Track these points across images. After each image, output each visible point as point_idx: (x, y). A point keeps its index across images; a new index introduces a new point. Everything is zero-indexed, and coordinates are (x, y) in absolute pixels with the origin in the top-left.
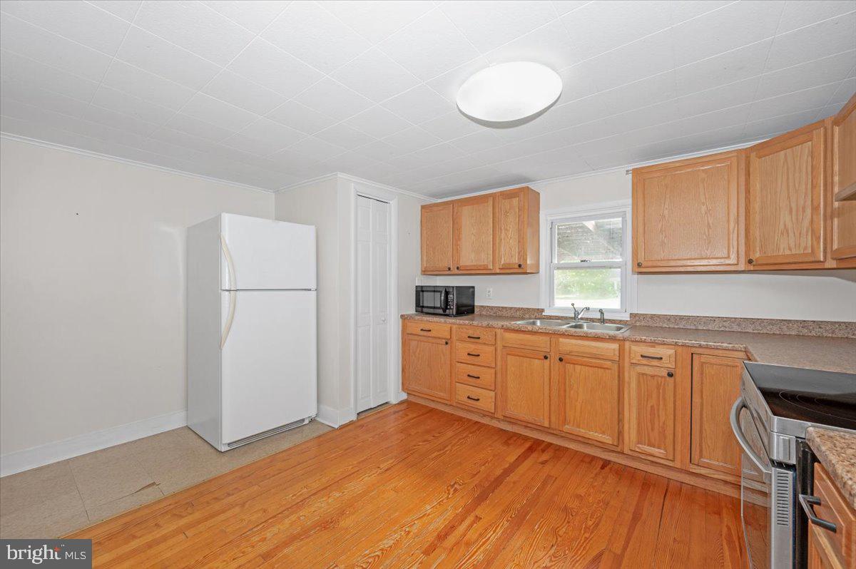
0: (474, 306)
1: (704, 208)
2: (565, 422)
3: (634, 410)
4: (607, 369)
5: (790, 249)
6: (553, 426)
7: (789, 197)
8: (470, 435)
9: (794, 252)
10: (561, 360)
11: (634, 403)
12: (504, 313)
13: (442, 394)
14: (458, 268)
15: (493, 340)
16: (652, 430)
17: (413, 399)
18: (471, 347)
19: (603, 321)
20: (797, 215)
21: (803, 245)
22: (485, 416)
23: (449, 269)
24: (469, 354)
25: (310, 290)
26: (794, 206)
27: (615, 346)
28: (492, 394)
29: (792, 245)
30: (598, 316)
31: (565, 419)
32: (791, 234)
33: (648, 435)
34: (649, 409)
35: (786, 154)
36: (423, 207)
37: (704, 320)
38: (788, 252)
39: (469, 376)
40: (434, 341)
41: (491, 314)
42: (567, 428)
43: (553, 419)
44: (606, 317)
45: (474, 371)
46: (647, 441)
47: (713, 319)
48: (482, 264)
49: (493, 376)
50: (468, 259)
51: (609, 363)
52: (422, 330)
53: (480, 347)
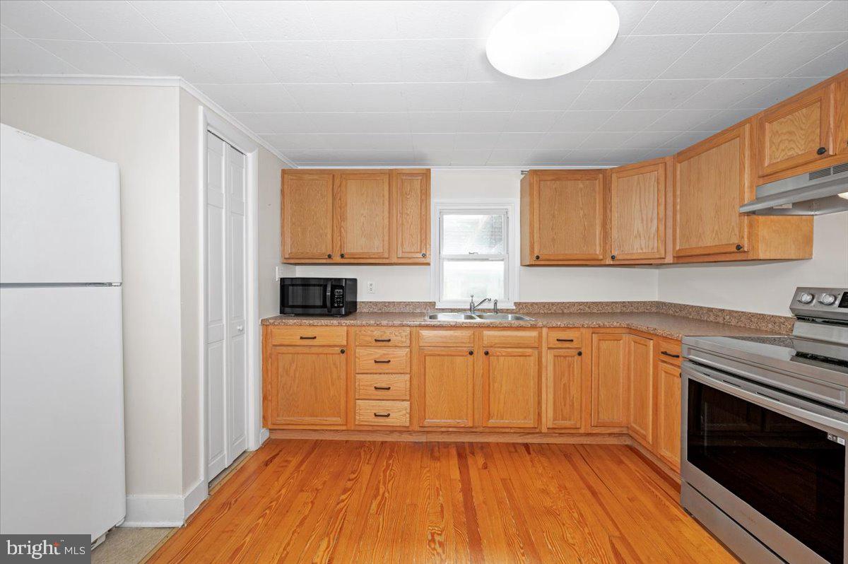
0: (356, 302)
1: (582, 212)
2: (489, 417)
3: (551, 390)
4: (529, 356)
5: (642, 249)
6: (476, 425)
7: (641, 211)
8: (391, 462)
9: (644, 251)
10: (487, 353)
11: (551, 384)
12: (392, 309)
13: (334, 419)
14: (342, 256)
15: (408, 341)
16: (565, 405)
17: (279, 436)
18: (379, 353)
19: (496, 311)
20: (647, 224)
21: (651, 247)
22: (392, 432)
23: (330, 256)
24: (376, 362)
25: (110, 284)
26: (645, 218)
27: (534, 334)
28: (407, 404)
29: (643, 246)
30: (491, 306)
31: (490, 414)
32: (642, 238)
33: (562, 410)
34: (562, 386)
35: (638, 178)
36: (284, 172)
37: (568, 305)
38: (640, 251)
39: (376, 388)
40: (321, 350)
41: (375, 311)
42: (492, 422)
43: (477, 416)
44: (499, 306)
45: (383, 381)
46: (560, 416)
47: (573, 304)
48: (376, 251)
49: (408, 383)
50: (355, 245)
51: (529, 351)
52: (301, 338)
53: (390, 351)
